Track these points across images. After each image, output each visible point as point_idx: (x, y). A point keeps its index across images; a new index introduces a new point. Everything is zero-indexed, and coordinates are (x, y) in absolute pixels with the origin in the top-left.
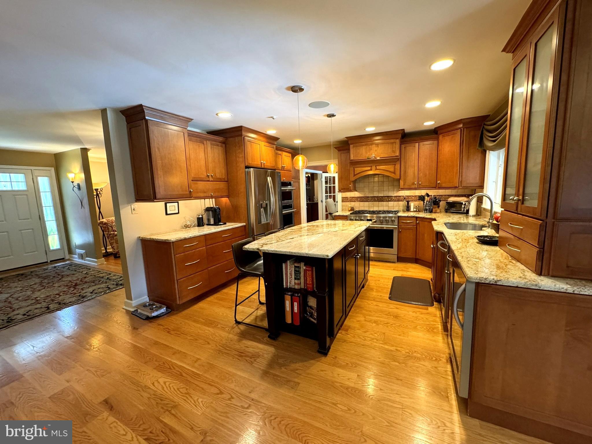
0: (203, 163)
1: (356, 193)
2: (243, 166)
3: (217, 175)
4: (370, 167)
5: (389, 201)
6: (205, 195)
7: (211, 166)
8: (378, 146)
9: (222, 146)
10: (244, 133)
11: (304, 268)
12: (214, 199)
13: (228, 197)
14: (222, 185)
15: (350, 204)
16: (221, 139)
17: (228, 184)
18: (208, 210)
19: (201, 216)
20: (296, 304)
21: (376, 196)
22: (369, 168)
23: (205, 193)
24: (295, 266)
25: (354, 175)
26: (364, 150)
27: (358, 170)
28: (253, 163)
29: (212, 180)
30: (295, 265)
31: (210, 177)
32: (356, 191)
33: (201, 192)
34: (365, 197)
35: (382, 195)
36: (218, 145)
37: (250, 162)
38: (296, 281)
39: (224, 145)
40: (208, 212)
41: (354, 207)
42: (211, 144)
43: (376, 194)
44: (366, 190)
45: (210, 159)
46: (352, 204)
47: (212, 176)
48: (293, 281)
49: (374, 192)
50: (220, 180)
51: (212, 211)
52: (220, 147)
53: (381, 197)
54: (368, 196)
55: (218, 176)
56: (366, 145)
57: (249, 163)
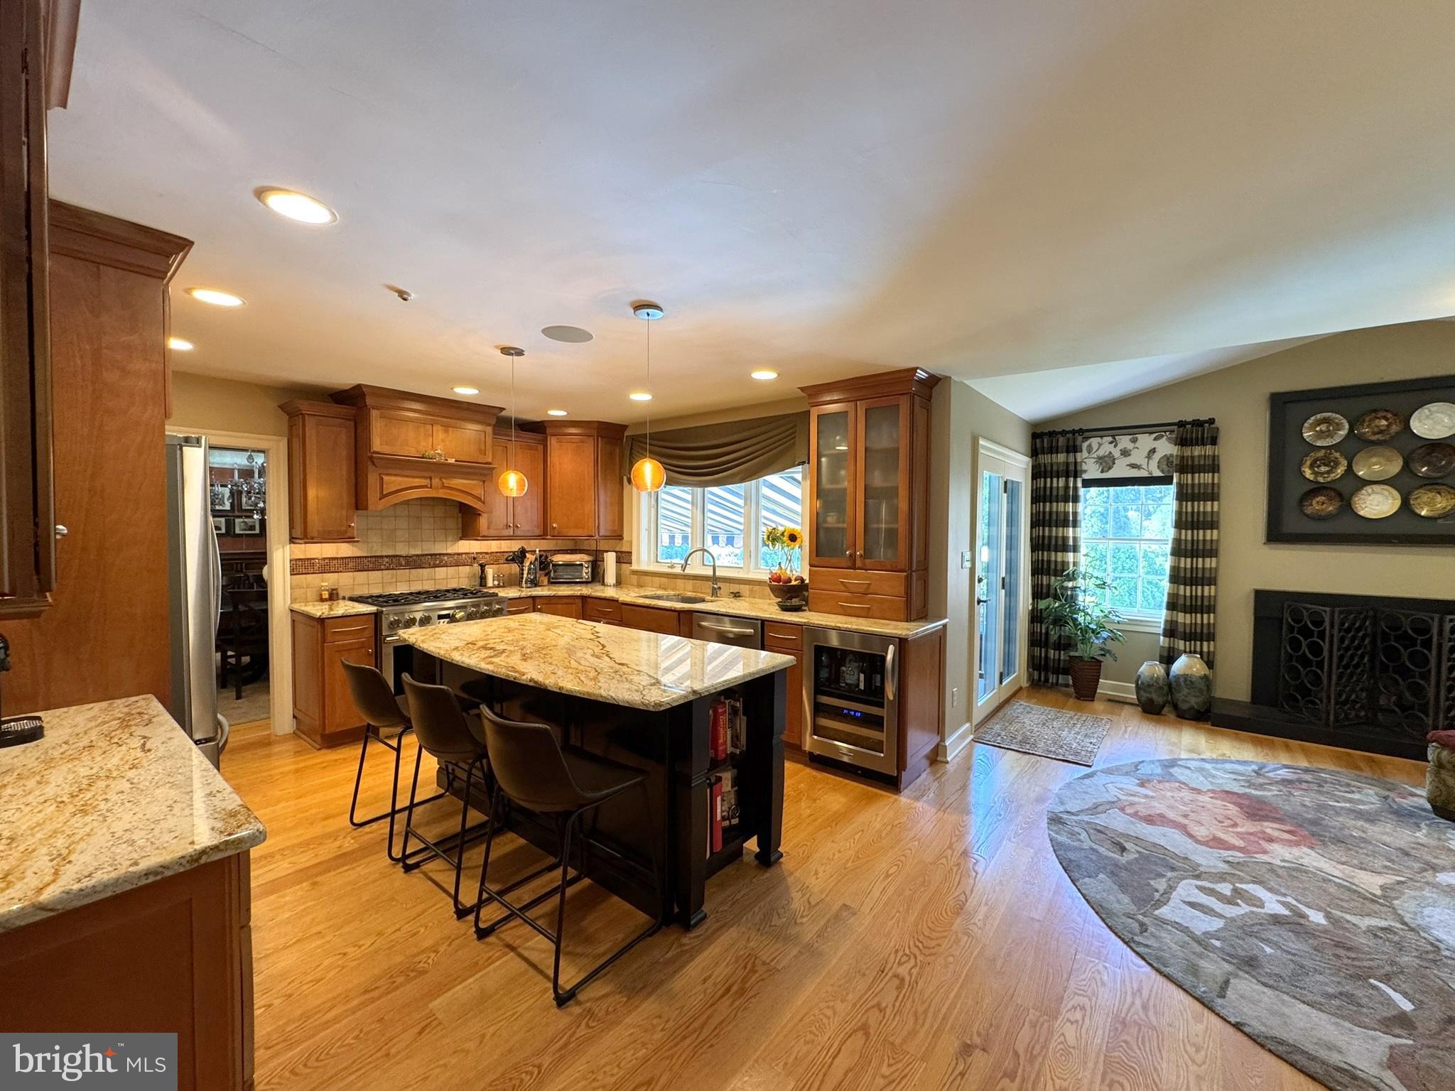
1: (343, 546)
4: (425, 478)
5: (435, 566)
15: (324, 581)
20: (719, 800)
21: (403, 553)
22: (425, 482)
25: (383, 496)
34: (371, 557)
35: (419, 552)
43: (402, 550)
44: (373, 537)
46: (330, 579)
49: (398, 544)
53: (417, 555)
54: (378, 554)
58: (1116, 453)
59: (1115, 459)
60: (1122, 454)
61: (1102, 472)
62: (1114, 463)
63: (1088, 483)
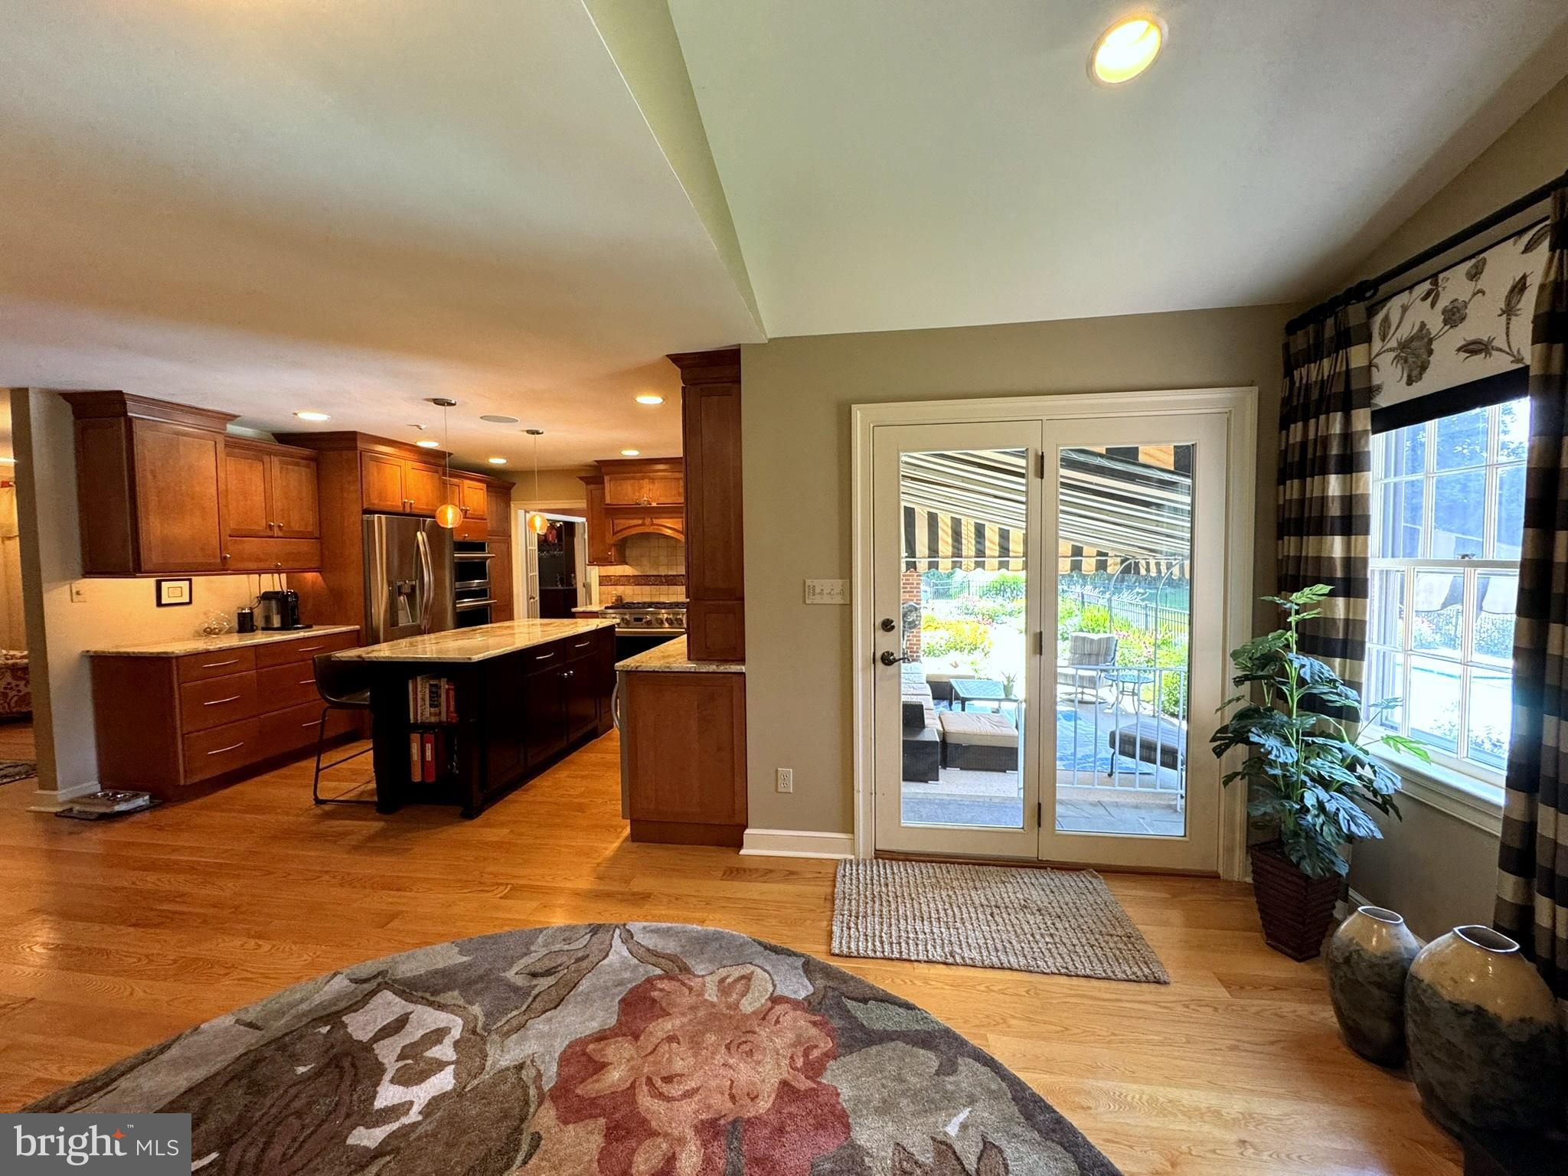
0: (259, 499)
1: (627, 567)
2: (357, 509)
3: (293, 524)
4: (640, 519)
6: (261, 565)
7: (278, 505)
8: (653, 483)
9: (308, 466)
10: (360, 445)
11: (447, 687)
12: (284, 576)
13: (319, 570)
14: (305, 546)
15: (616, 590)
16: (306, 452)
17: (321, 544)
18: (266, 597)
19: (247, 611)
20: (428, 746)
22: (640, 522)
23: (260, 561)
24: (431, 685)
25: (614, 533)
26: (629, 487)
27: (621, 523)
28: (382, 503)
29: (280, 534)
30: (432, 683)
31: (276, 529)
32: (627, 564)
33: (250, 560)
34: (643, 576)
36: (297, 464)
37: (375, 502)
38: (433, 710)
39: (313, 465)
40: (267, 602)
41: (623, 596)
42: (281, 462)
44: (645, 561)
45: (277, 493)
46: (620, 590)
47: (279, 526)
48: (428, 710)
50: (301, 535)
51: (278, 600)
52: (303, 469)
54: (648, 574)
55: (296, 527)
56: (633, 478)
57: (374, 504)
58: (1435, 323)
59: (1431, 341)
60: (1445, 322)
61: (1410, 382)
62: (1430, 352)
63: (1391, 418)
